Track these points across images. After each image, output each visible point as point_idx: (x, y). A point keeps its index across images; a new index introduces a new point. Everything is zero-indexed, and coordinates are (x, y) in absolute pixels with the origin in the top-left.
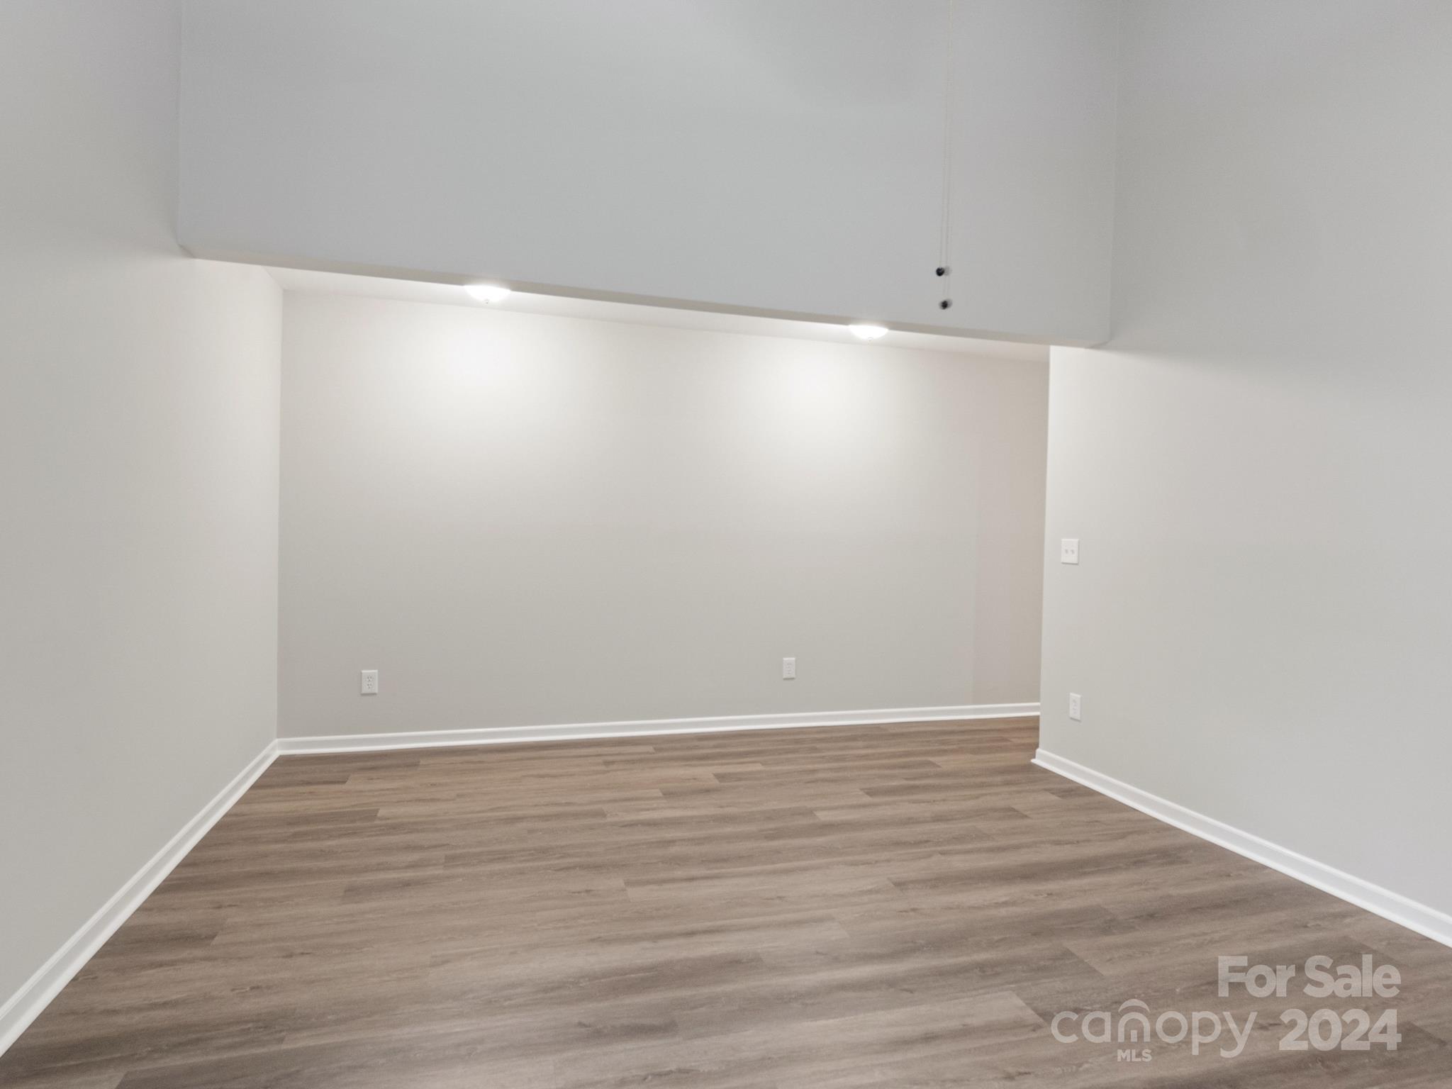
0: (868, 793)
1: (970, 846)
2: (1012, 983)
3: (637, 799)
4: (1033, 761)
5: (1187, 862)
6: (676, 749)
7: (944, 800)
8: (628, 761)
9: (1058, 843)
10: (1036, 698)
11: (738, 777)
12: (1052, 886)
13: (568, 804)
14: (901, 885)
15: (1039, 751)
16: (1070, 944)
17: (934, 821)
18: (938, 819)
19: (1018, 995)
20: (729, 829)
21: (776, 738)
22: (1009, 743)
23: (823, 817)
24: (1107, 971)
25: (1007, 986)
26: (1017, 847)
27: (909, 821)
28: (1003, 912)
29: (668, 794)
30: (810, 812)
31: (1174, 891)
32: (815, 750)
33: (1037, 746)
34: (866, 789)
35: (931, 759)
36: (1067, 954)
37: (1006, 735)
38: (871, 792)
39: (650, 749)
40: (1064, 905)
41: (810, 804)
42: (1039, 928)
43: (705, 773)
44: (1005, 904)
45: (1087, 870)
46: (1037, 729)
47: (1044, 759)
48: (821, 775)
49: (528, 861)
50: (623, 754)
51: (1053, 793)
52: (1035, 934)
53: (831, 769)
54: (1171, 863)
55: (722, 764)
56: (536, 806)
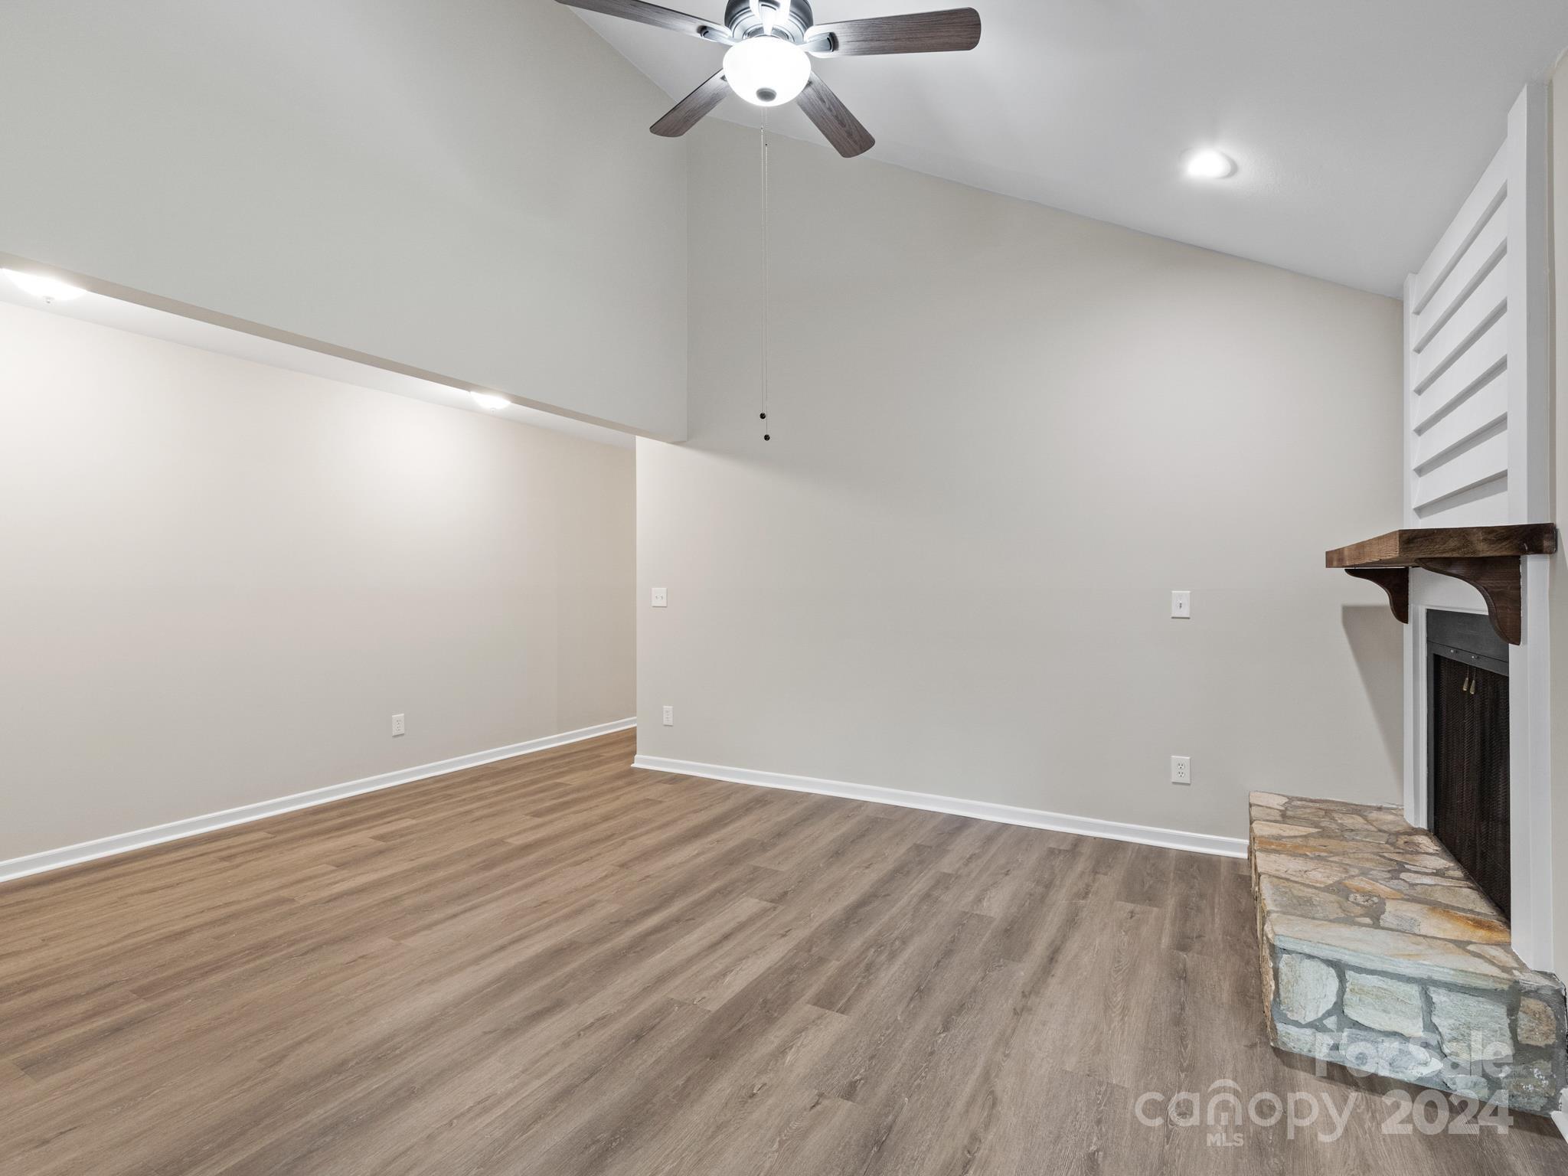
0: (534, 816)
1: (644, 829)
2: (742, 893)
3: (310, 878)
4: (632, 765)
5: (772, 802)
6: (296, 828)
7: (597, 806)
8: (252, 851)
9: (695, 812)
10: (633, 713)
11: (400, 833)
12: (714, 836)
13: (227, 905)
14: (623, 865)
15: (636, 756)
16: (754, 862)
17: (604, 821)
18: (606, 818)
19: (752, 897)
20: (441, 874)
21: (402, 795)
22: (601, 758)
23: (517, 841)
24: (784, 868)
25: (741, 896)
26: (674, 821)
27: (586, 826)
28: (702, 859)
29: (341, 866)
30: (500, 842)
31: (780, 819)
32: (451, 796)
33: (634, 753)
34: (532, 813)
35: (558, 781)
36: (756, 869)
37: (596, 753)
38: (537, 814)
39: (262, 834)
40: (731, 844)
41: (495, 836)
42: (730, 859)
43: (361, 838)
44: (698, 855)
45: (726, 822)
46: (634, 738)
47: (641, 762)
48: (478, 814)
49: (248, 962)
50: (234, 847)
51: (665, 783)
52: (731, 864)
53: (482, 807)
54: (765, 805)
55: (370, 828)
56: (187, 917)
